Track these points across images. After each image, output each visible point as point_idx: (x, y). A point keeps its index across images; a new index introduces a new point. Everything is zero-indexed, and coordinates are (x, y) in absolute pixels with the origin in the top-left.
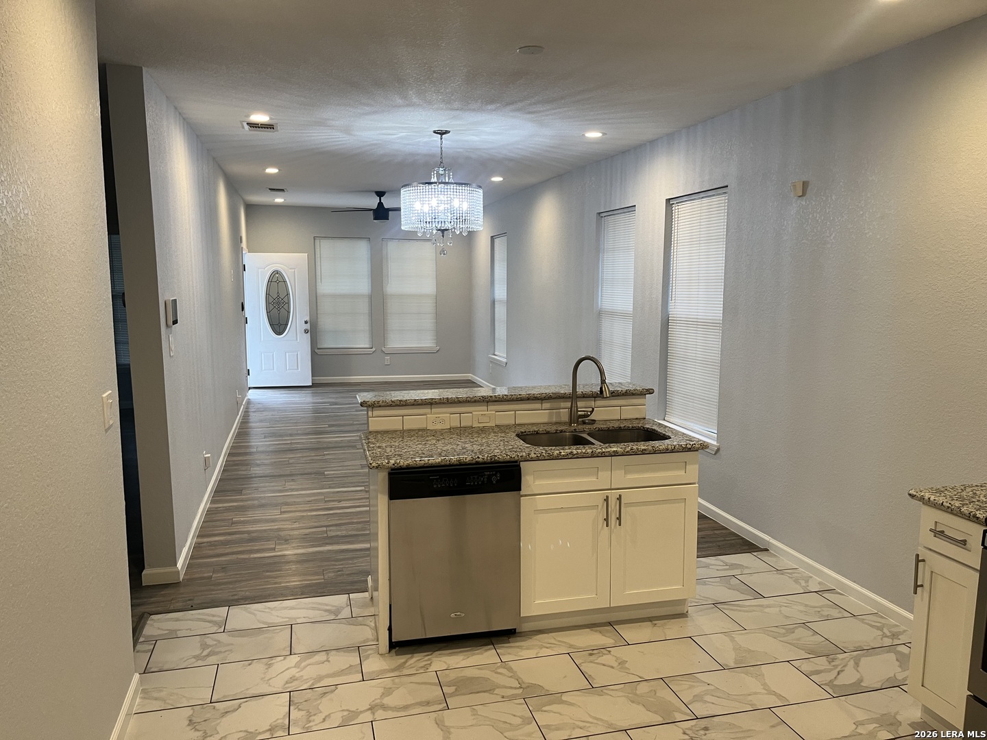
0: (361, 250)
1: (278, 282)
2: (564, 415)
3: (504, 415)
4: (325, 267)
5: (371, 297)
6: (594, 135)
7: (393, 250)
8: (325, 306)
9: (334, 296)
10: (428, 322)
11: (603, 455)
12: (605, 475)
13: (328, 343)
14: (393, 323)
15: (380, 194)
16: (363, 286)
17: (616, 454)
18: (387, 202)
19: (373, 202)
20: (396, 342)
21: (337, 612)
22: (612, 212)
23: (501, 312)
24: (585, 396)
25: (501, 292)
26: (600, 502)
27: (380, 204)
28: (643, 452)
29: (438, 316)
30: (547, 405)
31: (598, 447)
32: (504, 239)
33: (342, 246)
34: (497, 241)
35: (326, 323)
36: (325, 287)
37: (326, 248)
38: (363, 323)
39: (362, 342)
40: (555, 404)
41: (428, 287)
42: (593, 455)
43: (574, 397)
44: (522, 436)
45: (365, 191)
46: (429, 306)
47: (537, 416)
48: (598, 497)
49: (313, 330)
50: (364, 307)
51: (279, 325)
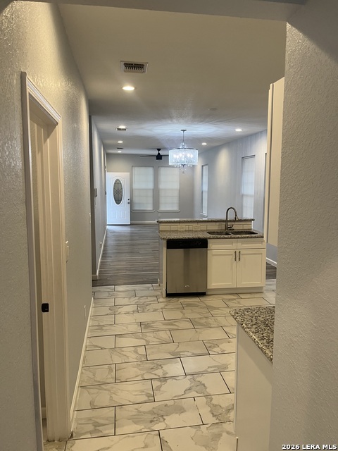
0: (150, 171)
1: (118, 184)
2: (223, 227)
3: (204, 227)
4: (136, 178)
5: (153, 190)
6: (239, 130)
7: (163, 171)
8: (136, 193)
9: (139, 189)
10: (176, 200)
11: (234, 238)
12: (235, 245)
13: (136, 208)
14: (162, 200)
15: (159, 150)
16: (151, 186)
17: (238, 238)
18: (162, 153)
19: (156, 153)
20: (163, 208)
21: (149, 288)
22: (247, 157)
23: (205, 196)
24: (230, 221)
25: (205, 188)
26: (233, 253)
27: (159, 153)
28: (248, 237)
29: (180, 197)
30: (217, 224)
31: (233, 236)
32: (207, 167)
33: (143, 170)
34: (204, 167)
35: (136, 200)
36: (135, 186)
37: (136, 170)
38: (150, 200)
39: (149, 208)
40: (221, 223)
41: (176, 186)
42: (231, 238)
43: (226, 221)
44: (209, 233)
45: (153, 149)
46: (176, 194)
47: (215, 227)
48: (233, 252)
49: (131, 203)
50: (150, 194)
51: (118, 201)
